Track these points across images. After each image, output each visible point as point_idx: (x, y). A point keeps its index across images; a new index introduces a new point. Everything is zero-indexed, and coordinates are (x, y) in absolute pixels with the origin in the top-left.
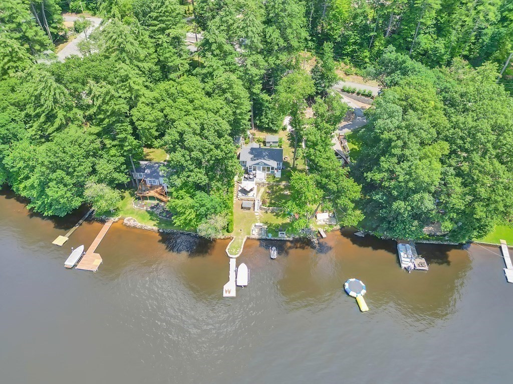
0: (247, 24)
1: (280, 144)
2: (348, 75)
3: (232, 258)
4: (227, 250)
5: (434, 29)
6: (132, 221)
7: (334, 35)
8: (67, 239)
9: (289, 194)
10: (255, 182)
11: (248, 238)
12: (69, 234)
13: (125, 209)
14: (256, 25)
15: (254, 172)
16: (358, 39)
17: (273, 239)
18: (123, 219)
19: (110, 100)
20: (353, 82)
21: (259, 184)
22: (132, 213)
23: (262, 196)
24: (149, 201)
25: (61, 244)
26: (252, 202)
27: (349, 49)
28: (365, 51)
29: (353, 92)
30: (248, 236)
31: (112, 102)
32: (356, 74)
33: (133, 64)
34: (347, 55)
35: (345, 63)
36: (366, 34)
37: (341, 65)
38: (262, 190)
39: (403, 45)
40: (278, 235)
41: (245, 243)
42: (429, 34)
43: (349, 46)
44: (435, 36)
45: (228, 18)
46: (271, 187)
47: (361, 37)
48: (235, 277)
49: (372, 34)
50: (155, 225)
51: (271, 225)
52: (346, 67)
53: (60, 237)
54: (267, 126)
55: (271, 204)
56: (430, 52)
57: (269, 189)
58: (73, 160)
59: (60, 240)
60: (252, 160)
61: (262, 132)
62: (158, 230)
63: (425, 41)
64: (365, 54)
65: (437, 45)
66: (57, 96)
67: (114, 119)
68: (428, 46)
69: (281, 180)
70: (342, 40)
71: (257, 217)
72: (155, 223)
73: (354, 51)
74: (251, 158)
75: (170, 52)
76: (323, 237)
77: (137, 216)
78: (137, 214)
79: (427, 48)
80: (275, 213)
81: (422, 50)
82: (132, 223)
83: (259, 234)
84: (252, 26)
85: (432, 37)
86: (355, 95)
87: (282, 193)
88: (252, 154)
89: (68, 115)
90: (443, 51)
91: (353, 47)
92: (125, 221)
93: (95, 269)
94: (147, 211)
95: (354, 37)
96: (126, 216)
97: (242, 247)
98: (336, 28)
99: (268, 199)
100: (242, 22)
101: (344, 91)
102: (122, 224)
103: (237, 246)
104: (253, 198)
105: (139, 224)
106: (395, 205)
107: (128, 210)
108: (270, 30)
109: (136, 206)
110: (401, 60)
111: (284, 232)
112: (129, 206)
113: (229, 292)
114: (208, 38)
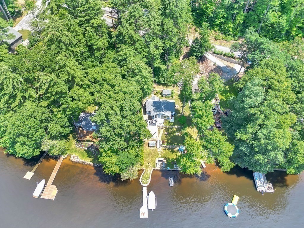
0: (150, 19)
1: (172, 95)
2: (217, 40)
3: (144, 186)
4: (140, 180)
5: (279, 8)
6: (76, 158)
7: (208, 12)
8: (33, 174)
9: (180, 135)
10: (156, 126)
11: (154, 170)
12: (34, 170)
13: (70, 148)
14: (156, 19)
15: (156, 119)
16: (225, 15)
17: (170, 170)
18: (70, 156)
19: (53, 85)
20: (220, 45)
21: (159, 128)
22: (76, 151)
23: (162, 137)
24: (86, 142)
25: (29, 178)
26: (155, 142)
27: (218, 21)
28: (230, 23)
29: (221, 54)
30: (154, 168)
31: (55, 86)
32: (223, 39)
33: (68, 50)
34: (217, 25)
35: (215, 31)
36: (231, 12)
37: (212, 32)
38: (162, 131)
39: (256, 20)
40: (174, 167)
41: (152, 174)
42: (276, 12)
43: (218, 19)
44: (280, 14)
45: (136, 13)
46: (167, 130)
47: (227, 13)
48: (147, 201)
49: (235, 12)
50: (91, 161)
51: (169, 159)
52: (216, 34)
53: (29, 173)
54: (163, 82)
55: (168, 144)
56: (275, 25)
57: (166, 131)
58: (31, 130)
59: (29, 175)
60: (154, 111)
61: (160, 86)
62: (94, 165)
63: (272, 17)
64: (230, 25)
65: (281, 21)
66: (15, 84)
67: (58, 96)
68: (274, 21)
69: (174, 125)
70: (214, 15)
71: (159, 152)
72: (91, 159)
73: (222, 23)
74: (154, 110)
75: (95, 38)
76: (204, 167)
77: (79, 154)
78: (78, 153)
79: (274, 22)
80: (171, 150)
81: (269, 23)
82: (75, 160)
83: (161, 167)
84: (153, 20)
85: (278, 14)
86: (222, 56)
87: (175, 134)
88: (154, 107)
89: (25, 95)
90: (285, 25)
91: (221, 20)
92: (72, 158)
93: (53, 199)
94: (85, 150)
95: (222, 13)
96: (72, 153)
97: (150, 177)
98: (210, 7)
99: (166, 139)
100: (146, 18)
101: (215, 54)
102: (69, 160)
103: (146, 176)
104: (156, 138)
105: (81, 160)
106: (256, 157)
107: (72, 149)
108: (166, 21)
109: (77, 146)
110: (259, 41)
111: (178, 165)
112: (73, 146)
113: (144, 215)
114: (122, 31)
